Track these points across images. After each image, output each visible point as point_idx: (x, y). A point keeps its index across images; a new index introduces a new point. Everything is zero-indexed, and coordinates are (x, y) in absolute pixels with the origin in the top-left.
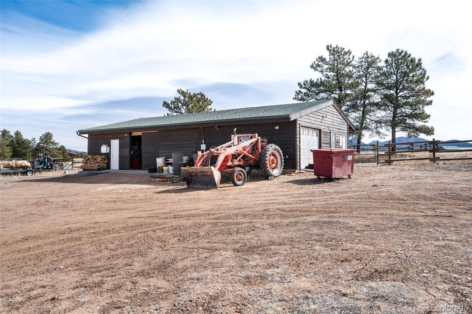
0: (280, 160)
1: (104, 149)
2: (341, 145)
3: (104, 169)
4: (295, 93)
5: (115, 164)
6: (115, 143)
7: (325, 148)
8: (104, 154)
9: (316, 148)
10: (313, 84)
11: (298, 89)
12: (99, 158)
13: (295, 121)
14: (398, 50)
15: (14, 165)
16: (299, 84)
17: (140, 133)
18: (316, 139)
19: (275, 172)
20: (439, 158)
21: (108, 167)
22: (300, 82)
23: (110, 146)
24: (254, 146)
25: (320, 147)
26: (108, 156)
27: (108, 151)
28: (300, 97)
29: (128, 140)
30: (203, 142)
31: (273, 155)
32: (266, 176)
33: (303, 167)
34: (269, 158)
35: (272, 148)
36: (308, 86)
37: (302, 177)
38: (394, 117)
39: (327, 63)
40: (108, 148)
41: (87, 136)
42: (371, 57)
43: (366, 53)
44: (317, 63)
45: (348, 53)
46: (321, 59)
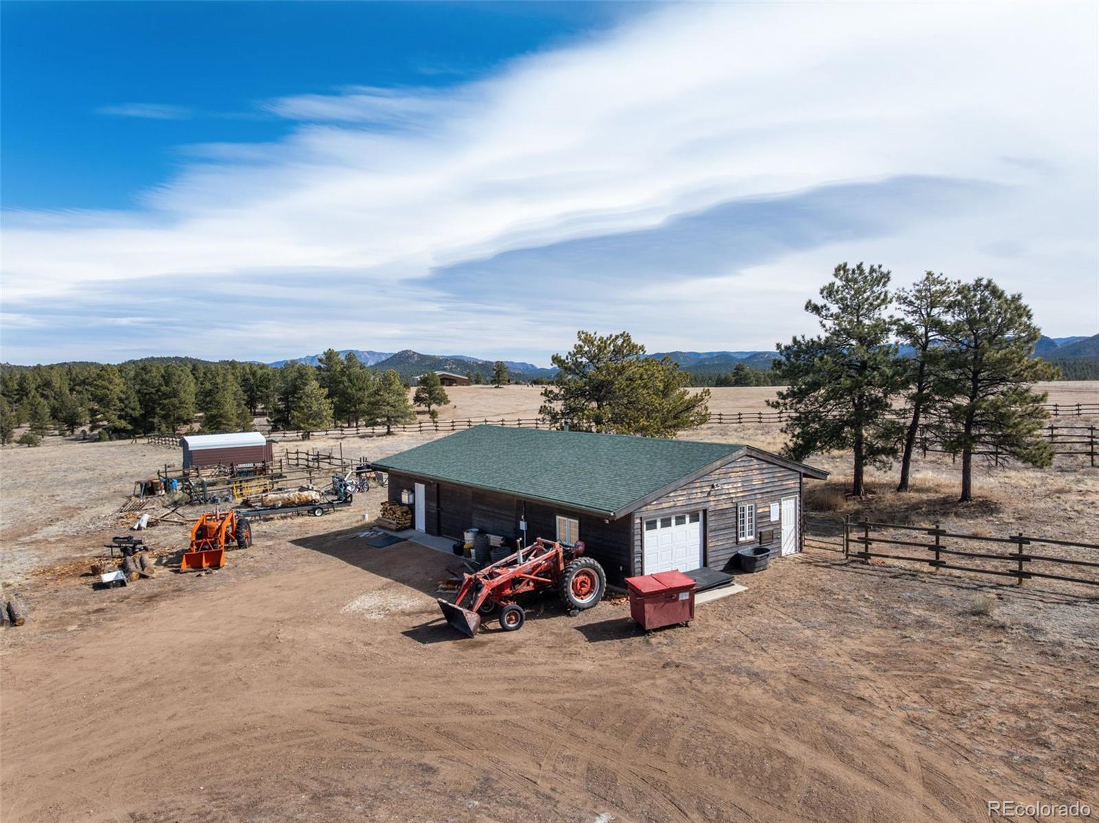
0: (598, 581)
1: (406, 498)
2: (774, 519)
3: (406, 528)
5: (420, 522)
6: (420, 489)
8: (406, 506)
12: (400, 511)
13: (629, 516)
14: (980, 280)
15: (297, 500)
18: (695, 525)
19: (587, 600)
20: (945, 563)
21: (413, 526)
23: (413, 492)
25: (704, 539)
26: (411, 507)
27: (411, 501)
30: (523, 517)
40: (411, 496)
42: (941, 283)
43: (929, 273)
44: (819, 301)
45: (885, 278)
46: (829, 291)
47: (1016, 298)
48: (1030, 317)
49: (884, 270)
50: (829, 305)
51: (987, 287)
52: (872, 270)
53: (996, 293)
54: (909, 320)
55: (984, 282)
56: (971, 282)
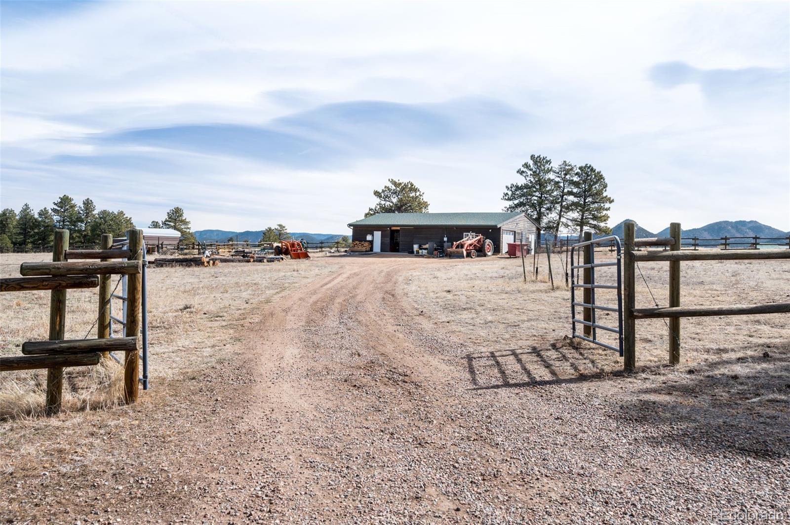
0: (492, 248)
1: (369, 238)
2: (530, 240)
3: (369, 251)
4: (503, 195)
5: (377, 247)
6: (378, 235)
7: (518, 243)
8: (369, 241)
9: (512, 242)
10: (518, 188)
11: (506, 191)
12: (366, 244)
13: (500, 228)
16: (507, 187)
17: (399, 228)
18: (513, 236)
19: (489, 254)
21: (371, 249)
22: (507, 185)
23: (373, 236)
24: (479, 241)
25: (515, 242)
26: (371, 242)
27: (372, 239)
28: (507, 198)
29: (389, 232)
30: (446, 236)
31: (488, 245)
32: (485, 255)
33: (504, 252)
34: (487, 246)
35: (488, 241)
36: (513, 189)
37: (503, 256)
38: (582, 218)
39: (531, 170)
41: (352, 227)
42: (569, 165)
43: (565, 162)
44: (523, 169)
45: (549, 162)
46: (526, 165)
47: (599, 173)
48: (604, 180)
49: (548, 159)
50: (527, 171)
51: (589, 167)
52: (544, 159)
53: (592, 170)
54: (557, 179)
55: (588, 165)
56: (584, 165)
